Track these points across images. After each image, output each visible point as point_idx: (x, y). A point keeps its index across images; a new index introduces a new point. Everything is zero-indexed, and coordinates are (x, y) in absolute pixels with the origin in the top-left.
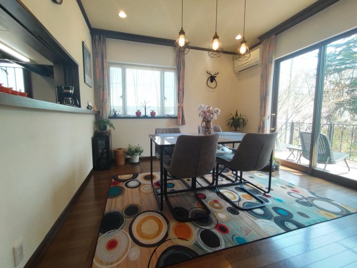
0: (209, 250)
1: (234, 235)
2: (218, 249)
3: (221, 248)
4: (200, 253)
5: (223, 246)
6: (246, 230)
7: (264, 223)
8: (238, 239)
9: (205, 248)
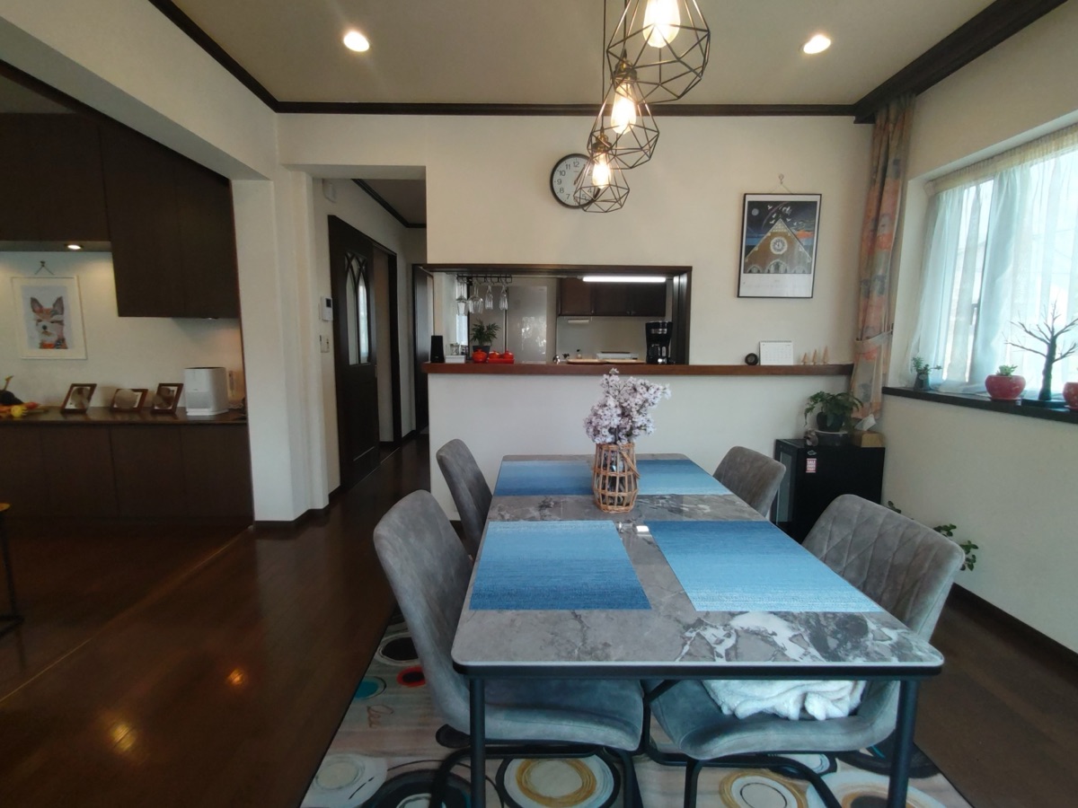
0: (387, 639)
1: (385, 687)
2: (380, 649)
3: (376, 654)
4: (391, 628)
5: (378, 656)
6: (379, 717)
7: (365, 778)
8: (372, 689)
9: (394, 636)
